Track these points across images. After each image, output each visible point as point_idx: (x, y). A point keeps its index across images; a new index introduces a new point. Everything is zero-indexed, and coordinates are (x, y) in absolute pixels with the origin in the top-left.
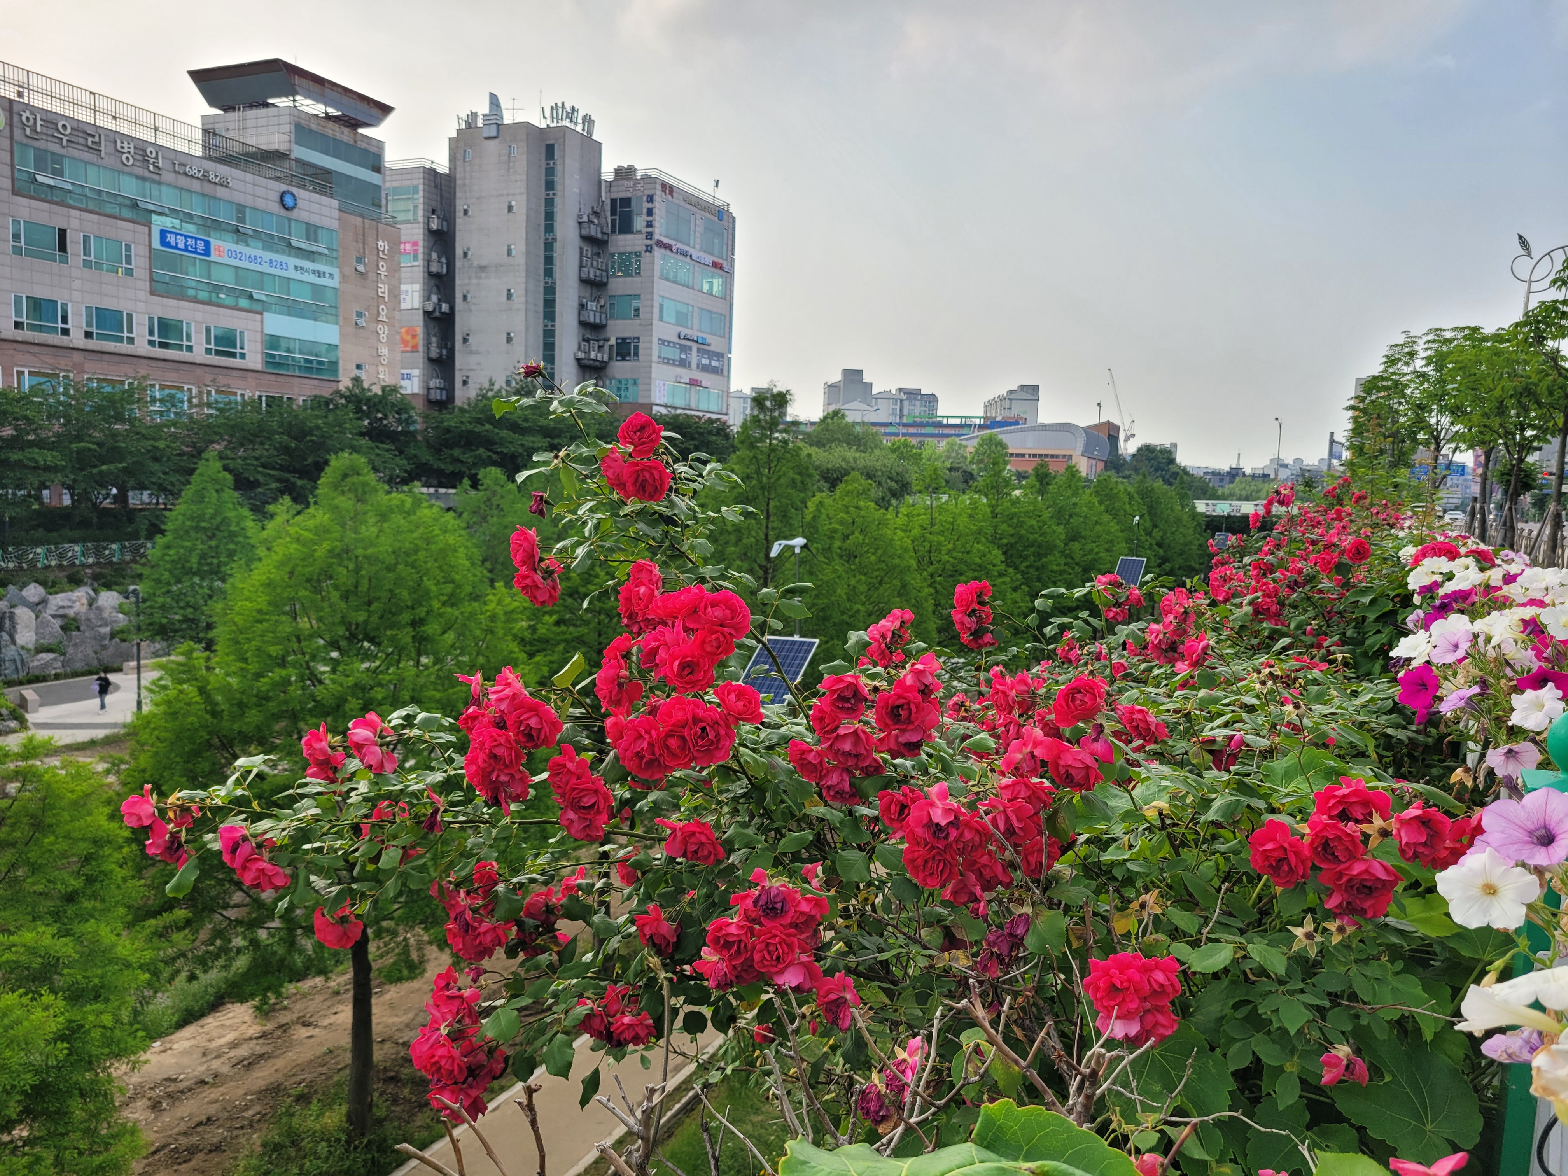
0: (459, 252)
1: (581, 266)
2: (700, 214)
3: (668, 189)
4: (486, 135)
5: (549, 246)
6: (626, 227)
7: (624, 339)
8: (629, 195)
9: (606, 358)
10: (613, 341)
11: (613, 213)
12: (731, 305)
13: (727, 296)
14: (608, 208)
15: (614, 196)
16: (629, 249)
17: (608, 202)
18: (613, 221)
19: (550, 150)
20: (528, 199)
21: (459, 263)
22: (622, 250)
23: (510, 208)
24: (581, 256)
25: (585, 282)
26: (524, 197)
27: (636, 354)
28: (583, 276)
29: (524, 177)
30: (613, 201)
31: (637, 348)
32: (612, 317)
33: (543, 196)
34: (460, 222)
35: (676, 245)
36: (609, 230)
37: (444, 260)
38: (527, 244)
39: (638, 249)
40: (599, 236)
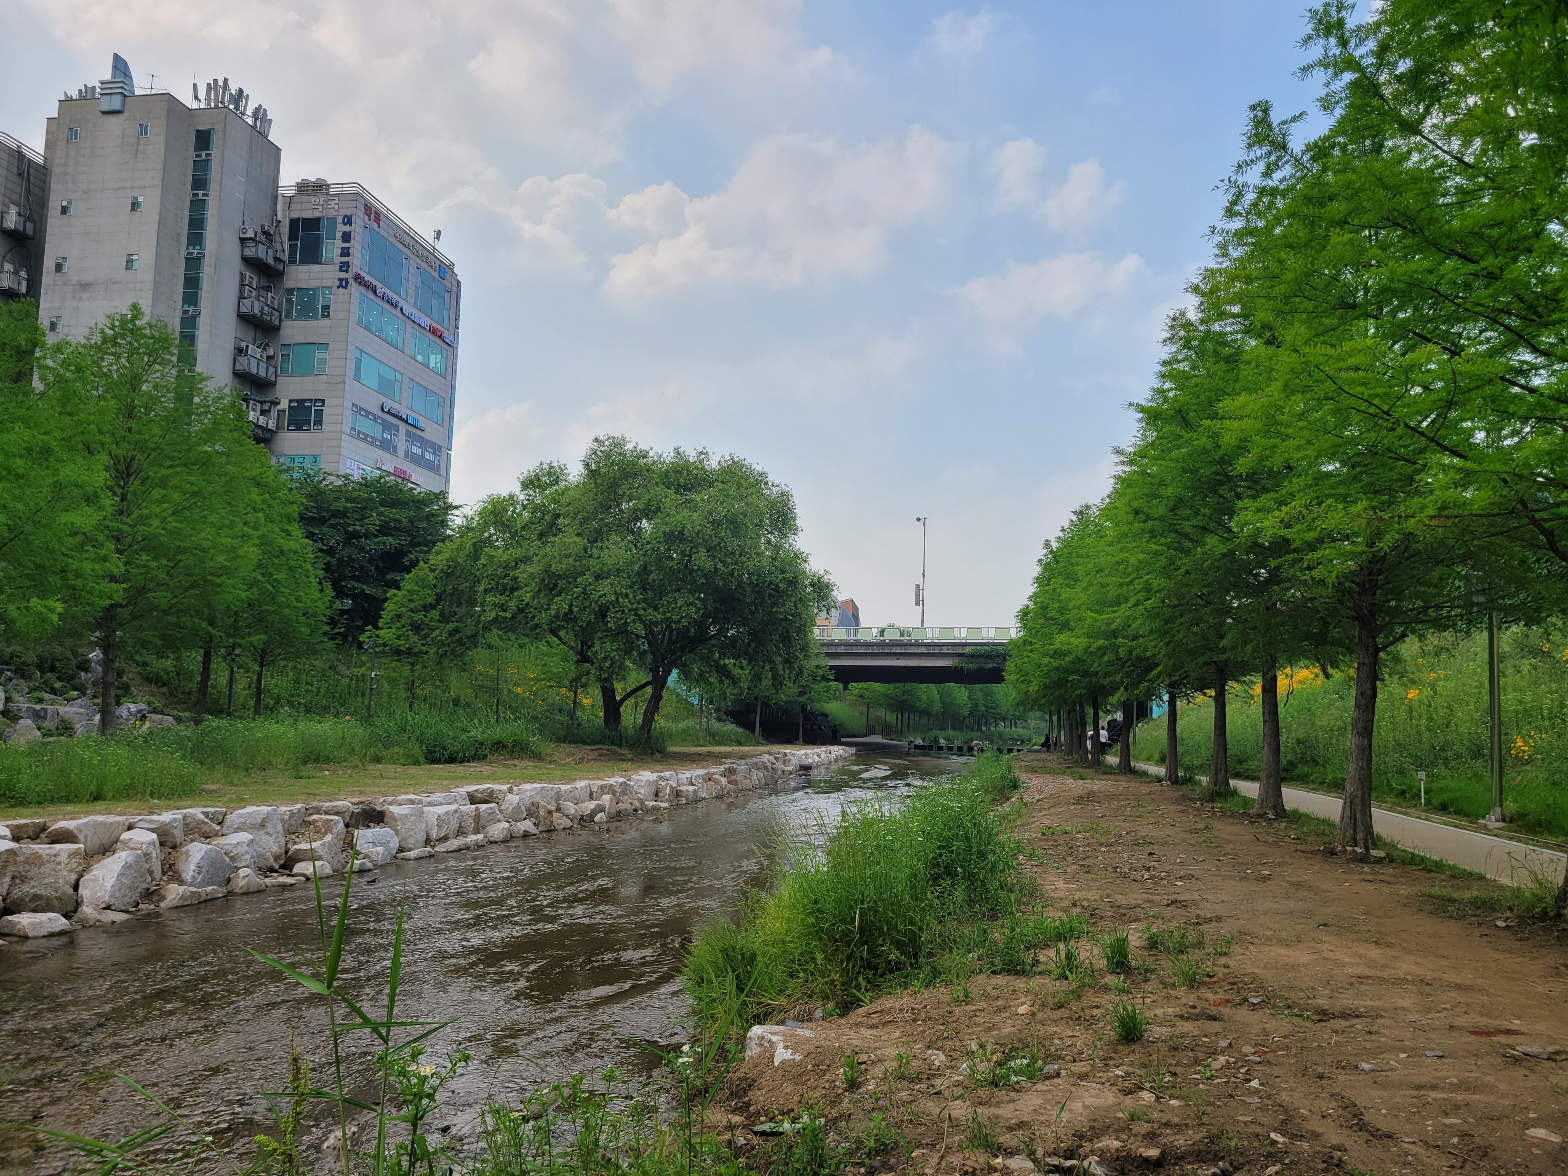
0: (49, 263)
1: (241, 297)
2: (414, 261)
3: (374, 214)
4: (106, 108)
5: (194, 263)
6: (312, 255)
7: (301, 402)
8: (317, 214)
9: (272, 425)
10: (284, 405)
11: (293, 236)
12: (453, 388)
13: (449, 374)
14: (285, 230)
15: (295, 215)
16: (312, 284)
17: (286, 223)
18: (293, 248)
19: (203, 139)
20: (163, 196)
21: (48, 278)
22: (303, 285)
23: (135, 206)
24: (242, 285)
25: (246, 319)
26: (158, 192)
27: (319, 422)
28: (243, 309)
29: (159, 165)
30: (294, 222)
31: (319, 413)
32: (284, 371)
33: (188, 197)
34: (54, 223)
35: (381, 289)
36: (286, 258)
37: (23, 274)
38: (158, 255)
39: (326, 283)
40: (271, 261)
